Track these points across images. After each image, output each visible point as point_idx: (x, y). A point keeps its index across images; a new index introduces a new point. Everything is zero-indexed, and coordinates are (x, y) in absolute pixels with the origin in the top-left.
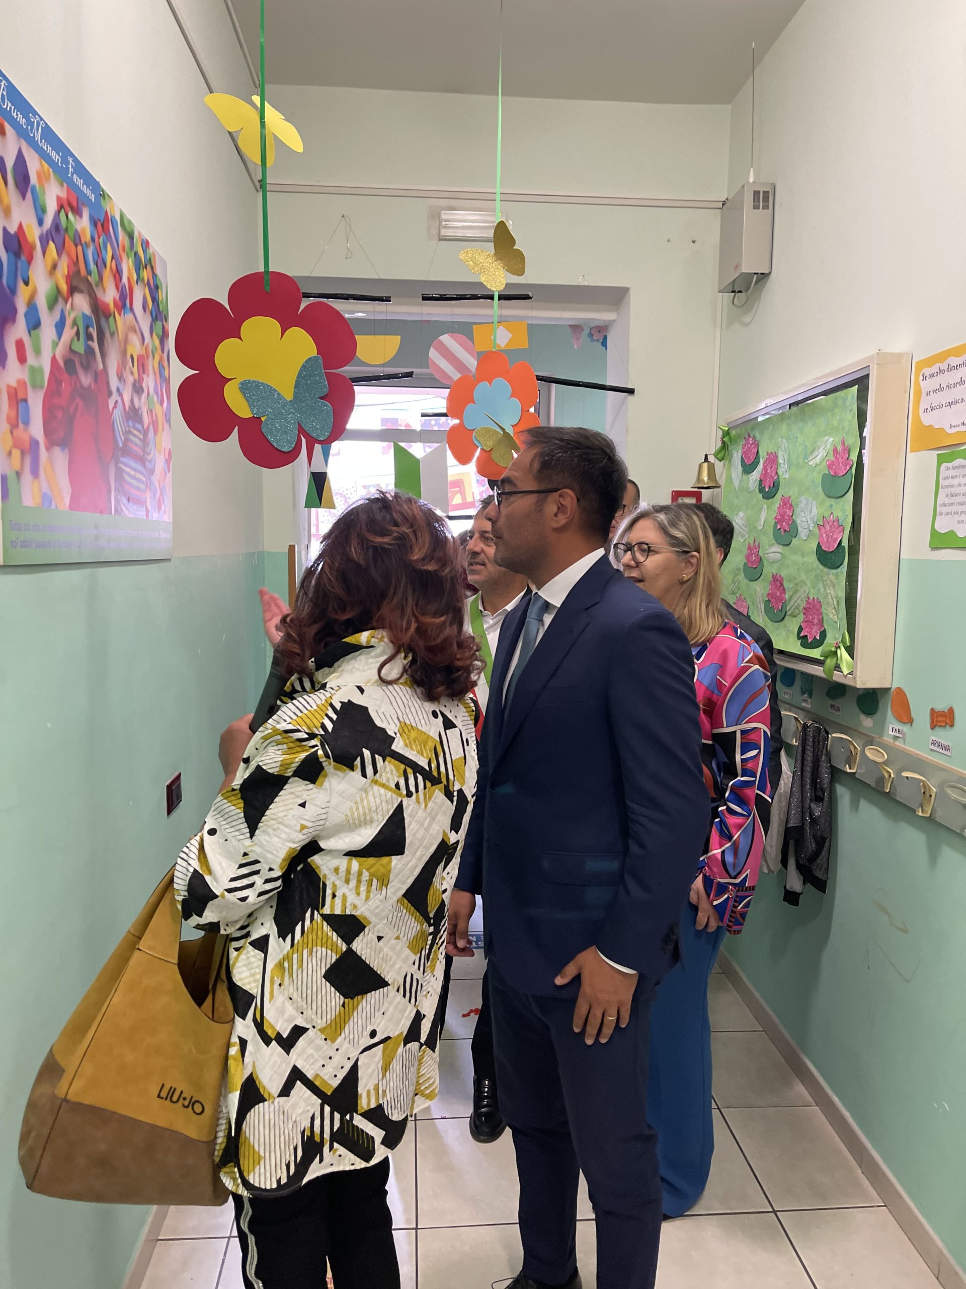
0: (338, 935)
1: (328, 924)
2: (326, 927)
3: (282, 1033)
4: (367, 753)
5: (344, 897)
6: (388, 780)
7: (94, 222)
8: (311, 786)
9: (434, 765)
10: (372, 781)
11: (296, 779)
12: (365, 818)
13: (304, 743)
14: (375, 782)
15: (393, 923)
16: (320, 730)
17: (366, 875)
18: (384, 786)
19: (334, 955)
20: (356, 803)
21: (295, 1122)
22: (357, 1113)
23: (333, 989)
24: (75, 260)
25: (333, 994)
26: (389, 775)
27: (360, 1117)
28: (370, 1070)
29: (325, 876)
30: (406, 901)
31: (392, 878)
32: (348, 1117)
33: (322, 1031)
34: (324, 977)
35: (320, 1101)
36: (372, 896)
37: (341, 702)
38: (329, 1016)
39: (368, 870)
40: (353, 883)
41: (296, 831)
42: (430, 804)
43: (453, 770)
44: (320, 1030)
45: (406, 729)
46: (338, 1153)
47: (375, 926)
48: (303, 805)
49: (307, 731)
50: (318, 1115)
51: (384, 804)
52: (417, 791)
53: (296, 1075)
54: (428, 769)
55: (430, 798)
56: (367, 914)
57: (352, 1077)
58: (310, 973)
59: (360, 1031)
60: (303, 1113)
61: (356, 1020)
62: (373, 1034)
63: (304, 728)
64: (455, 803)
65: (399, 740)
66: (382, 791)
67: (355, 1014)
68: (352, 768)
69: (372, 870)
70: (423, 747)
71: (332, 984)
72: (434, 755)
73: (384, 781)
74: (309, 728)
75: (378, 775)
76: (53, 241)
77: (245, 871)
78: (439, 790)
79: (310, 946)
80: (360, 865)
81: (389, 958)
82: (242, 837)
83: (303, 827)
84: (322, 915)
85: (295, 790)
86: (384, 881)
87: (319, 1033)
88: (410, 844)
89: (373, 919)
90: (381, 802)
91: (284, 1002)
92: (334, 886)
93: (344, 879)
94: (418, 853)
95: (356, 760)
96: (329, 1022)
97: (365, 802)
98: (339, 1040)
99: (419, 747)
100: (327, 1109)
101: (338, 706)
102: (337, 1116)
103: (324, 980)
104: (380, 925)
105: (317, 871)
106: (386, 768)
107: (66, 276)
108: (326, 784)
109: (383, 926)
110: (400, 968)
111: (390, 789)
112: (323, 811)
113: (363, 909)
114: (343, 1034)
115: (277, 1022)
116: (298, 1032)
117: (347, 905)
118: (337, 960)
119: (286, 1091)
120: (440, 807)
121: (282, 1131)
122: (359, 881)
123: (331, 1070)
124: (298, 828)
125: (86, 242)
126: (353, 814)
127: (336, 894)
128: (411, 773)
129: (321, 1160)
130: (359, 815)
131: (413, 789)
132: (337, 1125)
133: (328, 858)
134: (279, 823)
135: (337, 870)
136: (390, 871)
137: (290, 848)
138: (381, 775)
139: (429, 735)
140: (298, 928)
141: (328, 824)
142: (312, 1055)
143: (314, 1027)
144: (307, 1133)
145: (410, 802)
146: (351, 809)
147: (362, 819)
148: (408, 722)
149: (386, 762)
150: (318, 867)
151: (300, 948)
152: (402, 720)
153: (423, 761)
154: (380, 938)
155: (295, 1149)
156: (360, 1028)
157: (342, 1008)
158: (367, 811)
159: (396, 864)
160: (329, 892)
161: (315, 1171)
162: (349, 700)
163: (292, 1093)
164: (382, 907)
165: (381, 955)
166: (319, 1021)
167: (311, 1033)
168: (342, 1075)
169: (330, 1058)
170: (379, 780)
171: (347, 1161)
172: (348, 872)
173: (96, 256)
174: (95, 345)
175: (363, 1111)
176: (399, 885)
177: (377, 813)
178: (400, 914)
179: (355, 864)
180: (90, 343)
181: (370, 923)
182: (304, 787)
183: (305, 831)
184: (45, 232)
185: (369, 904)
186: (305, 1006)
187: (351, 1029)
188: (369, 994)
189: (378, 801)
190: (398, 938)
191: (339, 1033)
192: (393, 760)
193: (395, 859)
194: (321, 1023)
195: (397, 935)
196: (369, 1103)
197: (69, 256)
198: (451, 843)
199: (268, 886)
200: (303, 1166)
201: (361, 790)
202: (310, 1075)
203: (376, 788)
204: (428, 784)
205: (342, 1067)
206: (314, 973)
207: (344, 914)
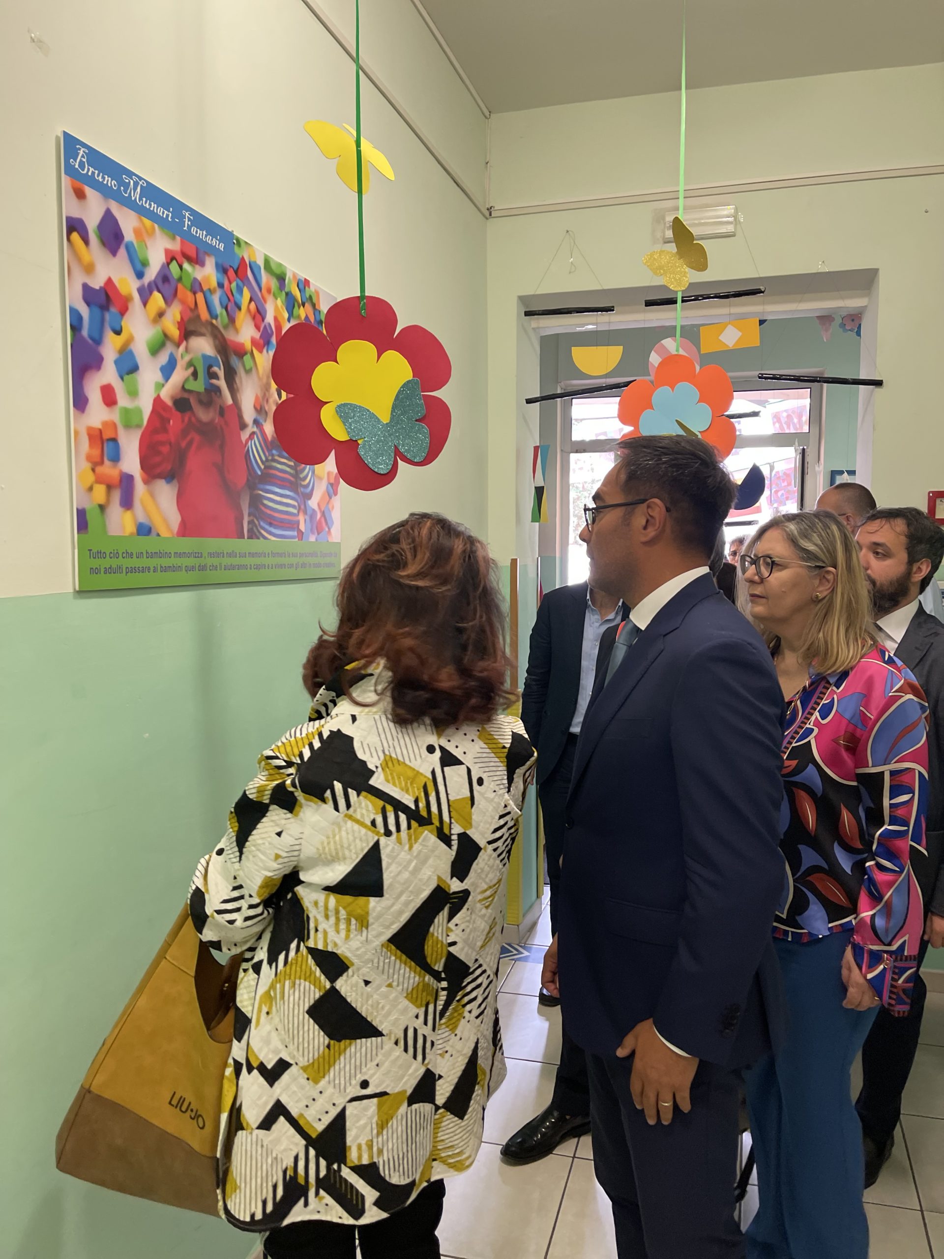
0: (322, 971)
1: (313, 958)
2: (311, 961)
3: (266, 1064)
4: (338, 786)
5: (325, 933)
6: (362, 815)
7: (223, 269)
8: (289, 815)
9: (422, 805)
10: (346, 816)
11: (275, 807)
12: (337, 853)
13: (282, 771)
14: (350, 817)
15: (381, 968)
16: (298, 758)
17: (343, 913)
18: (357, 821)
19: (317, 990)
20: (328, 837)
21: (276, 1158)
22: (345, 1165)
23: (317, 1027)
24: (193, 306)
25: (316, 1033)
26: (364, 811)
27: (348, 1170)
28: (362, 1122)
29: (307, 907)
30: (393, 947)
31: (371, 920)
32: (335, 1166)
33: (305, 1069)
34: (308, 1012)
35: (304, 1142)
36: (352, 936)
37: (330, 731)
38: (311, 1055)
39: (344, 908)
40: (332, 920)
41: (271, 860)
42: (416, 847)
43: (450, 812)
44: (302, 1068)
45: (390, 764)
46: (325, 1201)
47: (358, 969)
48: (279, 834)
49: (286, 759)
50: (302, 1156)
51: (358, 841)
52: (398, 829)
53: (278, 1110)
54: (413, 807)
55: (416, 840)
56: (349, 954)
57: (339, 1124)
58: (291, 1006)
59: (347, 1078)
60: (285, 1150)
61: (342, 1065)
62: (365, 1084)
63: (283, 755)
64: (455, 847)
65: (379, 775)
66: (356, 827)
67: (342, 1058)
68: (324, 800)
69: (348, 909)
70: (409, 784)
71: (316, 1021)
72: (423, 794)
73: (358, 817)
74: (288, 756)
75: (351, 809)
76: (159, 291)
77: (236, 894)
78: (430, 832)
79: (293, 977)
80: (337, 901)
81: (380, 1006)
82: (234, 860)
83: (277, 857)
84: (307, 948)
85: (276, 817)
86: (363, 923)
87: (301, 1071)
88: (388, 888)
89: (355, 960)
90: (354, 840)
91: (269, 1033)
92: (316, 920)
93: (323, 914)
94: (403, 898)
95: (325, 792)
96: (311, 1061)
97: (337, 838)
98: (323, 1083)
99: (403, 783)
100: (312, 1152)
101: (326, 735)
102: (323, 1163)
103: (307, 1016)
104: (364, 969)
105: (302, 902)
106: (360, 804)
107: (178, 323)
108: (301, 814)
109: (368, 970)
110: (397, 1020)
111: (365, 826)
112: (297, 842)
113: (343, 949)
114: (327, 1078)
115: (261, 1049)
116: (283, 1066)
117: (328, 941)
118: (321, 998)
119: (267, 1124)
120: (433, 851)
121: (259, 1165)
122: (338, 919)
123: (314, 1112)
124: (273, 857)
125: (210, 290)
126: (324, 848)
127: (319, 929)
128: (390, 811)
129: (306, 1204)
130: (330, 849)
131: (392, 827)
132: (323, 1173)
133: (307, 890)
134: (259, 850)
135: (316, 903)
136: (367, 913)
137: (266, 876)
138: (355, 811)
139: (418, 772)
140: (282, 957)
141: (302, 856)
142: (294, 1092)
143: (297, 1064)
144: (290, 1173)
145: (389, 842)
146: (322, 843)
147: (334, 854)
148: (394, 756)
149: (361, 797)
150: (302, 898)
151: (282, 979)
152: (387, 753)
153: (407, 799)
154: (367, 983)
155: (275, 1187)
156: (347, 1075)
157: (327, 1050)
158: (339, 847)
159: (375, 907)
160: (312, 925)
161: (298, 1214)
162: (339, 730)
163: (274, 1127)
164: (363, 950)
165: (370, 1002)
166: (301, 1059)
167: (293, 1070)
168: (327, 1120)
169: (314, 1100)
170: (354, 815)
171: (334, 1212)
172: (326, 908)
173: (225, 300)
174: (222, 383)
175: (352, 1165)
176: (381, 929)
177: (350, 851)
178: (387, 961)
179: (333, 899)
180: (214, 381)
181: (353, 964)
182: (284, 816)
183: (280, 860)
184: (146, 285)
185: (350, 943)
186: (287, 1040)
187: (337, 1074)
188: (358, 1041)
189: (351, 838)
190: (390, 986)
191: (322, 1074)
192: (369, 796)
193: (373, 901)
194: (303, 1062)
195: (388, 982)
196: (360, 1157)
197: (183, 302)
198: (451, 891)
199: (252, 912)
200: (284, 1206)
201: (333, 824)
202: (294, 1112)
203: (350, 823)
204: (414, 824)
205: (327, 1112)
206: (296, 1007)
207: (325, 950)
